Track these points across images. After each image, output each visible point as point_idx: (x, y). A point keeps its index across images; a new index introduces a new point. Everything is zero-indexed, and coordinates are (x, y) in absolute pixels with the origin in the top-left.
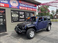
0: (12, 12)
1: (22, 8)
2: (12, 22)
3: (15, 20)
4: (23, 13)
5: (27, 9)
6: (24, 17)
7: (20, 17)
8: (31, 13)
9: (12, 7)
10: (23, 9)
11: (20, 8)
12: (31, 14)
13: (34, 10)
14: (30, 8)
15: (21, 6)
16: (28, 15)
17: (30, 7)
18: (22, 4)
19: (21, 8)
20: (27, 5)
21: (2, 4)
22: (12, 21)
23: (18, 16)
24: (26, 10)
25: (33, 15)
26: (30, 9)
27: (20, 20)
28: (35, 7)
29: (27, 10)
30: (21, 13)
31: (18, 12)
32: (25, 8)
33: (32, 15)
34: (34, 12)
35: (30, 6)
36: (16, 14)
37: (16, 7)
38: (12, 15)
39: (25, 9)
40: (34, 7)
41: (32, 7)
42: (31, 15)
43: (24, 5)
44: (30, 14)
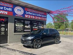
0: (16, 20)
3: (19, 30)
5: (34, 17)
6: (30, 27)
8: (39, 23)
10: (29, 17)
11: (26, 17)
13: (43, 19)
15: (27, 14)
21: (5, 12)
26: (38, 17)
27: (25, 30)
32: (31, 16)
33: (40, 25)
34: (43, 22)
35: (38, 14)
37: (21, 15)
40: (43, 16)
41: (41, 16)
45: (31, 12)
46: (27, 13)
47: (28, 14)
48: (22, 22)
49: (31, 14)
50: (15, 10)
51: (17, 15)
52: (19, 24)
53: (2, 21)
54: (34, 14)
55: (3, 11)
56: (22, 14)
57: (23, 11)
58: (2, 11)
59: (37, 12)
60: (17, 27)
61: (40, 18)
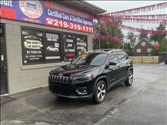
0: (23, 33)
1: (54, 23)
2: (24, 64)
3: (33, 58)
4: (57, 37)
6: (60, 48)
7: (48, 48)
8: (78, 39)
9: (26, 19)
11: (48, 23)
12: (79, 41)
13: (86, 29)
14: (74, 23)
15: (50, 17)
16: (70, 43)
17: (75, 20)
18: (52, 10)
19: (50, 22)
20: (66, 14)
22: (25, 62)
23: (42, 46)
24: (63, 28)
26: (75, 25)
27: (47, 58)
28: (89, 21)
29: (68, 28)
30: (50, 38)
31: (41, 35)
32: (61, 22)
33: (81, 44)
34: (86, 36)
35: (76, 17)
37: (38, 19)
38: (25, 43)
39: (63, 25)
40: (86, 23)
41: (81, 21)
42: (78, 44)
43: (59, 16)
44: (75, 41)
45: (59, 12)
46: (51, 14)
47: (53, 18)
48: (39, 37)
51: (27, 17)
52: (34, 43)
54: (66, 17)
56: (40, 15)
59: (73, 12)
60: (28, 50)
61: (79, 28)
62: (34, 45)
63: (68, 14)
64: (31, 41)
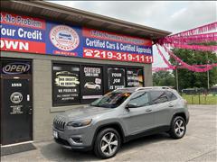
0: (55, 68)
1: (94, 54)
2: (54, 105)
3: (66, 98)
4: (98, 71)
5: (111, 55)
6: (102, 85)
7: (87, 85)
8: (129, 72)
9: (58, 53)
10: (96, 56)
11: (87, 55)
12: (131, 75)
13: (141, 59)
14: (123, 52)
15: (89, 47)
16: (118, 78)
17: (124, 48)
18: (92, 39)
19: (88, 53)
20: (111, 42)
21: (21, 44)
23: (78, 83)
24: (107, 59)
25: (136, 79)
26: (125, 55)
27: (84, 97)
29: (114, 60)
30: (88, 72)
31: (78, 69)
32: (104, 53)
33: (133, 78)
34: (142, 68)
35: (125, 44)
36: (70, 75)
37: (72, 51)
38: (57, 80)
39: (107, 56)
40: (140, 50)
41: (133, 49)
42: (129, 78)
44: (125, 75)
45: (102, 41)
46: (90, 44)
47: (93, 48)
48: (76, 72)
49: (102, 45)
50: (52, 37)
51: (59, 50)
52: (67, 79)
53: (14, 71)
54: (111, 46)
55: (17, 43)
57: (78, 39)
58: (12, 42)
59: (121, 39)
60: (61, 88)
61: (131, 57)
62: (68, 82)
63: (114, 42)
64: (65, 77)
